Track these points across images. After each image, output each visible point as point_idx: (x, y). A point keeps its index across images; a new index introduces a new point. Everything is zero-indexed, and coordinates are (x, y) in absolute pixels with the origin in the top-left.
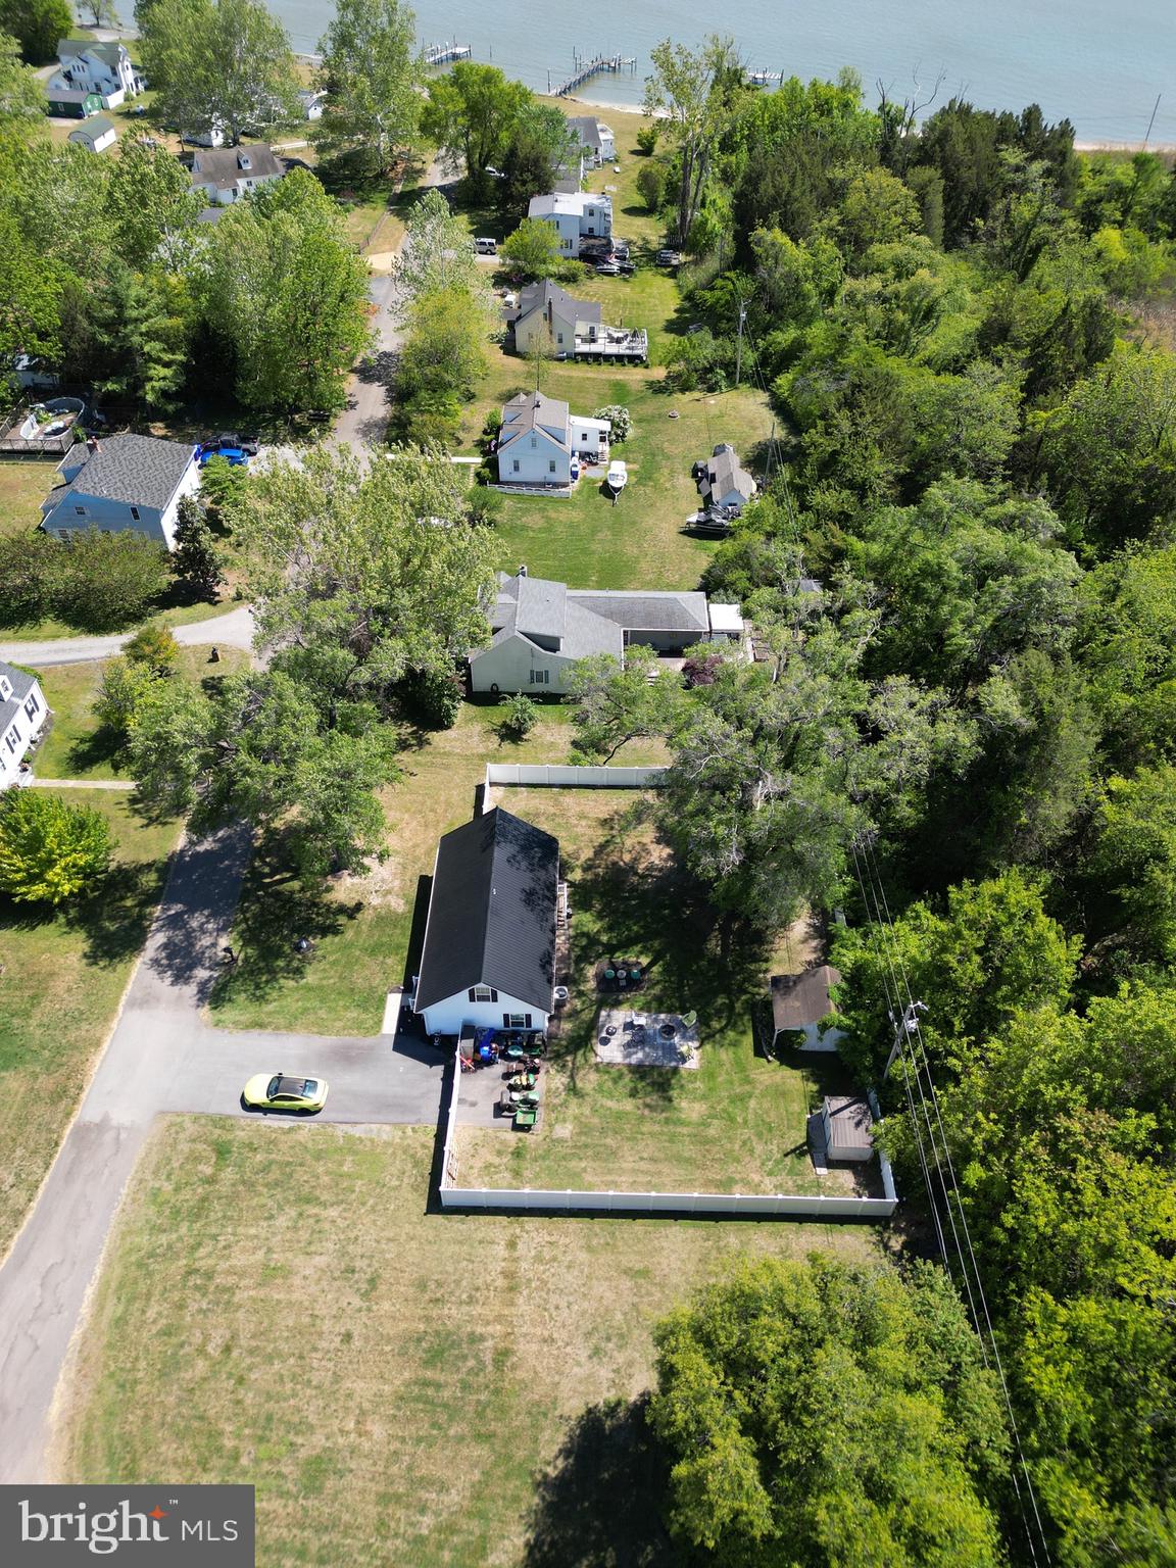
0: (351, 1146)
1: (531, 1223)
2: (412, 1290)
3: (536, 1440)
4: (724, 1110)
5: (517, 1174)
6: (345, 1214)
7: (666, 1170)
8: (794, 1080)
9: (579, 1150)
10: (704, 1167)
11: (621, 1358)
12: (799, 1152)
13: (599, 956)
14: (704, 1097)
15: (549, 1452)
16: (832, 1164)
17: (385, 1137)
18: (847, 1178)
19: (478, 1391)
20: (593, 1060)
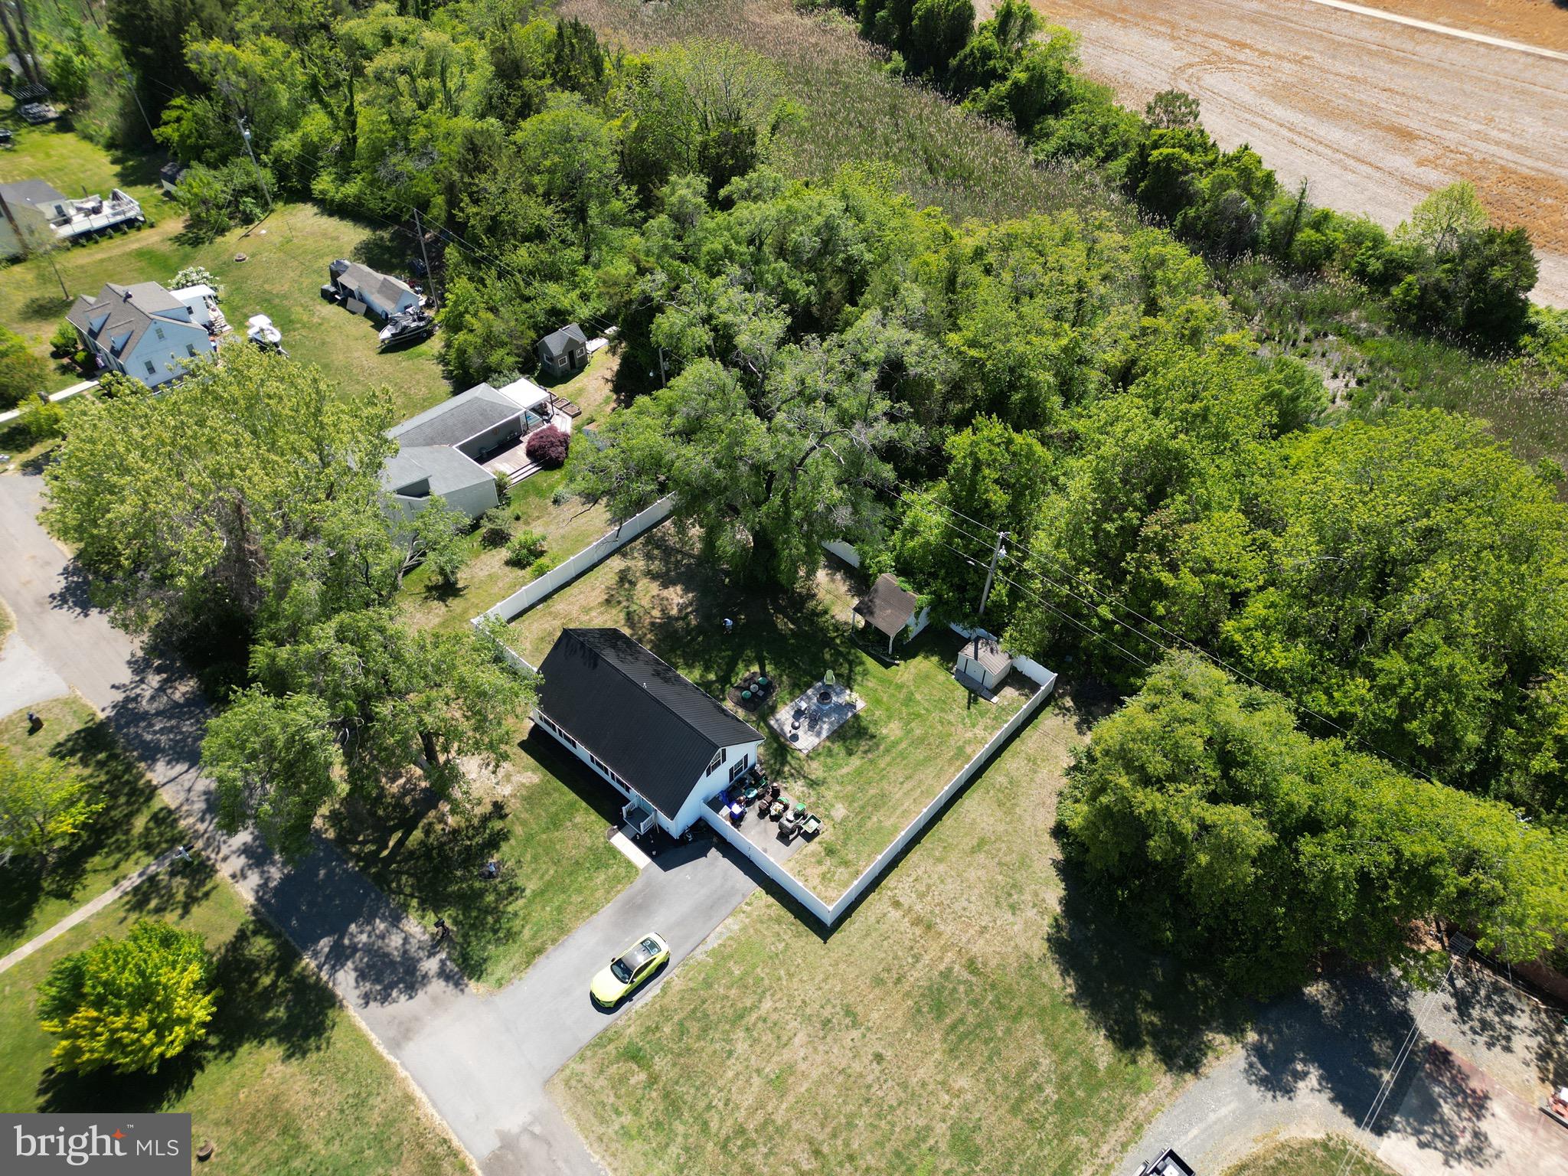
0: (721, 956)
1: (891, 881)
2: (877, 991)
3: (1044, 985)
4: (910, 714)
5: (846, 863)
6: (777, 997)
7: (922, 776)
8: (923, 665)
9: (863, 813)
10: (938, 756)
11: (1027, 897)
12: (972, 700)
13: (723, 691)
14: (889, 718)
15: (1058, 983)
16: (996, 691)
17: (736, 927)
18: (1009, 692)
19: (984, 998)
20: (802, 756)
